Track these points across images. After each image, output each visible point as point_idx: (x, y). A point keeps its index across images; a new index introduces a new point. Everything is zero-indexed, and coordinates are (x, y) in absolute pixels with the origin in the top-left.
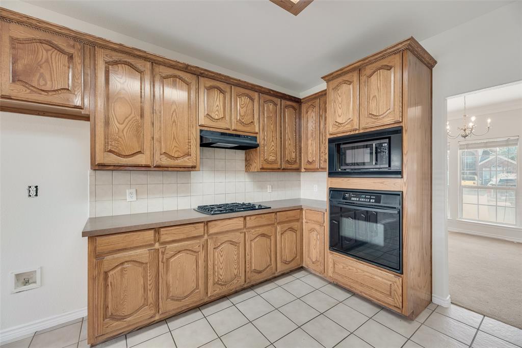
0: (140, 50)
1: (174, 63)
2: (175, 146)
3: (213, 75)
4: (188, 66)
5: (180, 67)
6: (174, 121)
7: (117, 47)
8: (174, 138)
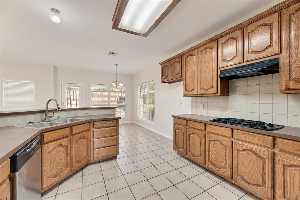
0: (193, 47)
1: (205, 42)
2: (206, 84)
3: (227, 32)
4: (212, 38)
5: (209, 41)
6: (206, 71)
7: (188, 51)
8: (206, 80)
